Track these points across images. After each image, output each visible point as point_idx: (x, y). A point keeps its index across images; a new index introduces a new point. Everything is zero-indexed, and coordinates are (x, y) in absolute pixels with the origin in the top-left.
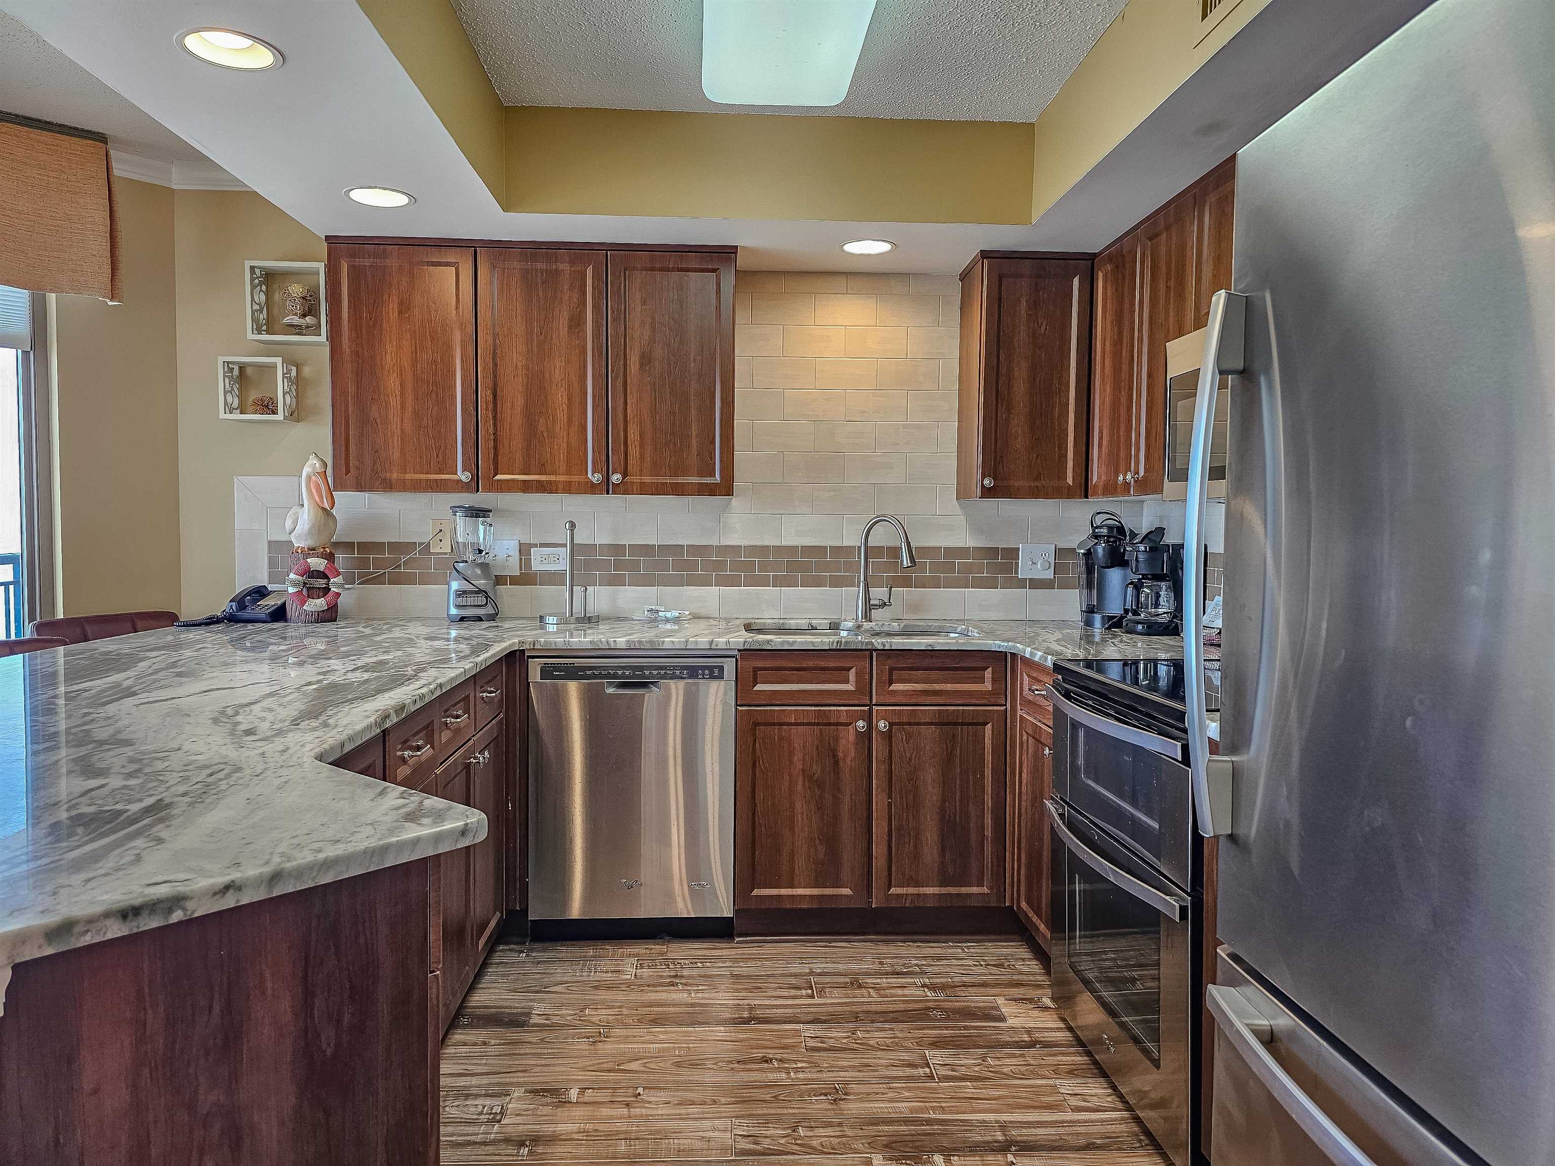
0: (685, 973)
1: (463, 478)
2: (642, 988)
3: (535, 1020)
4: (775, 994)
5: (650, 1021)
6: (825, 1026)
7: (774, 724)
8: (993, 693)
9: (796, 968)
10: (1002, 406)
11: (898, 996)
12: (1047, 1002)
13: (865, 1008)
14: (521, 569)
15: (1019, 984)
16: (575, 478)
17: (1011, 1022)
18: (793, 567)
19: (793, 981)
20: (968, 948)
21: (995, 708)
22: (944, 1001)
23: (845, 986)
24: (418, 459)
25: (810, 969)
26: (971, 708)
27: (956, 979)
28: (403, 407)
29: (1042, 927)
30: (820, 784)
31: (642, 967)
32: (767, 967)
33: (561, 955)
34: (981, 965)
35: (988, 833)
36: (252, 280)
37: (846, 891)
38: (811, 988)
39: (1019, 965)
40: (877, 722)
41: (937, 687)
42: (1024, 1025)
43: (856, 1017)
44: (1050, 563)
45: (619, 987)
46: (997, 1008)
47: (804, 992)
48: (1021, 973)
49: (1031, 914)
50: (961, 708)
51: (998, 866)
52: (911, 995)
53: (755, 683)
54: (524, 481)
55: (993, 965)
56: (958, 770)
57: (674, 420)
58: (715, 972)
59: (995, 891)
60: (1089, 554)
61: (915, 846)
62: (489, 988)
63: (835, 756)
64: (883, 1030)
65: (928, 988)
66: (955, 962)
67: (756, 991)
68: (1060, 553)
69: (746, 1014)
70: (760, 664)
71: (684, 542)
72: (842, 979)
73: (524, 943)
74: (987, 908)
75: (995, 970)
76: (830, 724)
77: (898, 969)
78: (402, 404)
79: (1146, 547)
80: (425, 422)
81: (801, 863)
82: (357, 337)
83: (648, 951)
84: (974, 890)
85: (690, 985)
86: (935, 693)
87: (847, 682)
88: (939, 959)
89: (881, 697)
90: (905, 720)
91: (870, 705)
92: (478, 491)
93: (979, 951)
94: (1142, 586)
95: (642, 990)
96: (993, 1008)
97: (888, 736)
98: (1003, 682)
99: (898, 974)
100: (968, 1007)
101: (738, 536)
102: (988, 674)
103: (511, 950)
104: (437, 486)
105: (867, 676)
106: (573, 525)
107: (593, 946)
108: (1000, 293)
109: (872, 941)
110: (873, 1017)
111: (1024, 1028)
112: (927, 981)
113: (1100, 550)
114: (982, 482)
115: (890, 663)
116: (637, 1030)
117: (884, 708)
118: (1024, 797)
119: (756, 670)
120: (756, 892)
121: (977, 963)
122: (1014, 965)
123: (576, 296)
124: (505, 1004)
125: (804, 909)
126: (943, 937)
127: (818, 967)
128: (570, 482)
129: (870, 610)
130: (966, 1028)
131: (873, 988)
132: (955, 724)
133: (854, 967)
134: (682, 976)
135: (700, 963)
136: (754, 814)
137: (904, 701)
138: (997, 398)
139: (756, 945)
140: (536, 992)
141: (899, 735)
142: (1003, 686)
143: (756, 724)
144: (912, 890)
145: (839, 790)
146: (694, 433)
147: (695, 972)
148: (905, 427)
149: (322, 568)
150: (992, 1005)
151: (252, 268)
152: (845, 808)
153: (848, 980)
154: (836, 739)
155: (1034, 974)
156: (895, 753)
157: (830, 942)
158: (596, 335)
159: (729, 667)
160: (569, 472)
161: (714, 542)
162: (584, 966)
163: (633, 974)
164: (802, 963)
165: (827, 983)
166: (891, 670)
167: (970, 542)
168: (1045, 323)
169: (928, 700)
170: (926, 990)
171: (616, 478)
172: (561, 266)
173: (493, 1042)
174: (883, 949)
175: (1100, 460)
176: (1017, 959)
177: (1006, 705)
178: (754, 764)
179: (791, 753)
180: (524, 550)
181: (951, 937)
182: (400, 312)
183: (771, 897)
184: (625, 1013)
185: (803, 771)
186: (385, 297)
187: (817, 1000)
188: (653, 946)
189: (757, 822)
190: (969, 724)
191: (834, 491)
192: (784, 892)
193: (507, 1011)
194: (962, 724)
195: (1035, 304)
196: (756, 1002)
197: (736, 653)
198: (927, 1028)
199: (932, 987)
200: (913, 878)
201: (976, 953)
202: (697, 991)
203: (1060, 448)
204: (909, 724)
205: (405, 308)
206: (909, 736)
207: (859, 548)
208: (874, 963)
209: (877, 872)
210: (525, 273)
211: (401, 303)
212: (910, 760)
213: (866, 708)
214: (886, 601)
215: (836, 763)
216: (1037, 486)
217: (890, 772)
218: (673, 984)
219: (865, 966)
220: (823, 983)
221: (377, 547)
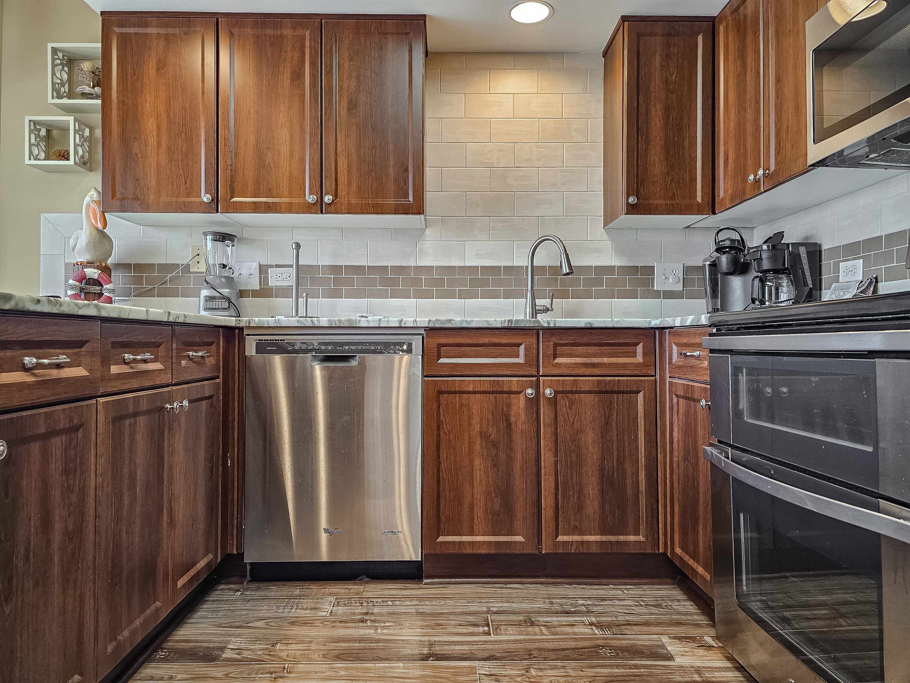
0: (376, 610)
1: (205, 200)
2: (334, 624)
3: (228, 654)
4: (455, 630)
5: (335, 657)
6: (499, 663)
7: (455, 392)
8: (644, 365)
9: (475, 607)
10: (642, 139)
11: (568, 634)
12: (709, 640)
13: (537, 645)
14: (260, 285)
15: (679, 624)
16: (295, 200)
17: (679, 661)
18: (474, 282)
19: (471, 618)
20: (628, 590)
21: (646, 378)
22: (612, 639)
23: (519, 624)
24: (170, 186)
25: (488, 608)
26: (625, 378)
27: (620, 618)
28: (159, 144)
29: (700, 570)
30: (495, 445)
31: (338, 605)
32: (449, 606)
33: (270, 594)
34: (642, 605)
35: (643, 487)
36: (53, 60)
37: (519, 538)
38: (488, 625)
39: (675, 605)
40: (544, 391)
41: (595, 360)
42: (692, 665)
43: (529, 655)
44: (679, 278)
45: (313, 623)
46: (663, 646)
47: (481, 629)
48: (678, 613)
49: (686, 558)
50: (617, 378)
51: (652, 517)
52: (581, 634)
53: (439, 357)
54: (254, 203)
55: (653, 606)
56: (615, 433)
57: (375, 153)
58: (402, 610)
59: (650, 538)
60: (714, 265)
61: (579, 498)
62: (197, 623)
63: (507, 419)
64: (556, 668)
65: (595, 626)
66: (617, 603)
67: (437, 627)
68: (687, 270)
69: (426, 651)
70: (443, 341)
71: (389, 264)
72: (515, 618)
73: (242, 583)
74: (643, 554)
75: (654, 610)
76: (503, 392)
77: (567, 608)
78: (158, 143)
79: (768, 246)
80: (176, 157)
81: (479, 513)
82: (124, 90)
83: (347, 591)
84: (632, 538)
85: (379, 621)
86: (594, 365)
87: (518, 356)
88: (603, 600)
89: (547, 369)
90: (568, 389)
91: (538, 376)
92: (217, 212)
93: (637, 592)
94: (766, 280)
95: (334, 626)
96: (659, 646)
97: (553, 402)
98: (653, 356)
99: (567, 613)
100: (635, 645)
101: (431, 259)
102: (640, 349)
103: (230, 589)
104: (185, 207)
105: (535, 351)
106: (298, 246)
107: (301, 586)
108: (638, 48)
109: (541, 583)
110: (546, 654)
111: (692, 667)
112: (594, 619)
113: (724, 259)
114: (627, 200)
115: (554, 339)
116: (320, 666)
117: (549, 378)
118: (676, 454)
119: (440, 345)
120: (441, 539)
121: (637, 604)
122: (670, 606)
123: (297, 54)
124: (207, 638)
125: (481, 555)
126: (604, 581)
127: (496, 606)
128: (291, 203)
129: (536, 314)
130: (636, 667)
131: (545, 626)
132: (612, 392)
133: (526, 606)
134: (372, 614)
135: (391, 601)
136: (438, 471)
137: (567, 372)
138: (638, 132)
139: (441, 586)
140: (238, 627)
141: (563, 402)
142: (653, 360)
143: (440, 392)
144: (577, 538)
145: (511, 449)
146: (391, 163)
147: (385, 610)
148: (562, 171)
149: (96, 276)
150: (657, 643)
151: (55, 51)
152: (517, 466)
153: (522, 618)
154: (509, 405)
155: (691, 614)
156: (560, 418)
157: (506, 584)
158: (313, 85)
159: (417, 343)
160: (291, 196)
161: (412, 264)
162: (288, 603)
163: (330, 611)
164: (481, 602)
165: (502, 621)
166: (556, 345)
167: (615, 261)
168: (675, 73)
169: (588, 371)
170: (594, 628)
171: (328, 199)
172: (285, 32)
173: (179, 677)
174: (553, 590)
175: (726, 177)
176: (672, 601)
177: (655, 376)
178: (438, 427)
179: (470, 417)
180: (263, 270)
181: (610, 581)
182: (158, 70)
183: (454, 543)
184: (313, 648)
185: (481, 433)
186: (146, 57)
187: (492, 637)
188: (352, 587)
189: (441, 477)
190: (623, 392)
191: (506, 222)
192: (465, 539)
193: (205, 645)
194: (619, 392)
195: (667, 57)
196: (437, 639)
197: (423, 332)
198: (598, 666)
199: (599, 626)
200: (577, 528)
201: (635, 594)
202: (383, 628)
203: (690, 171)
204: (572, 392)
205: (161, 66)
206: (572, 403)
207: (527, 267)
208: (545, 602)
209: (546, 521)
210: (257, 37)
211: (159, 62)
212: (573, 423)
213: (534, 379)
214: (549, 306)
215: (509, 425)
216: (672, 204)
217: (556, 434)
218: (362, 621)
219: (536, 606)
220: (499, 621)
221: (149, 267)
